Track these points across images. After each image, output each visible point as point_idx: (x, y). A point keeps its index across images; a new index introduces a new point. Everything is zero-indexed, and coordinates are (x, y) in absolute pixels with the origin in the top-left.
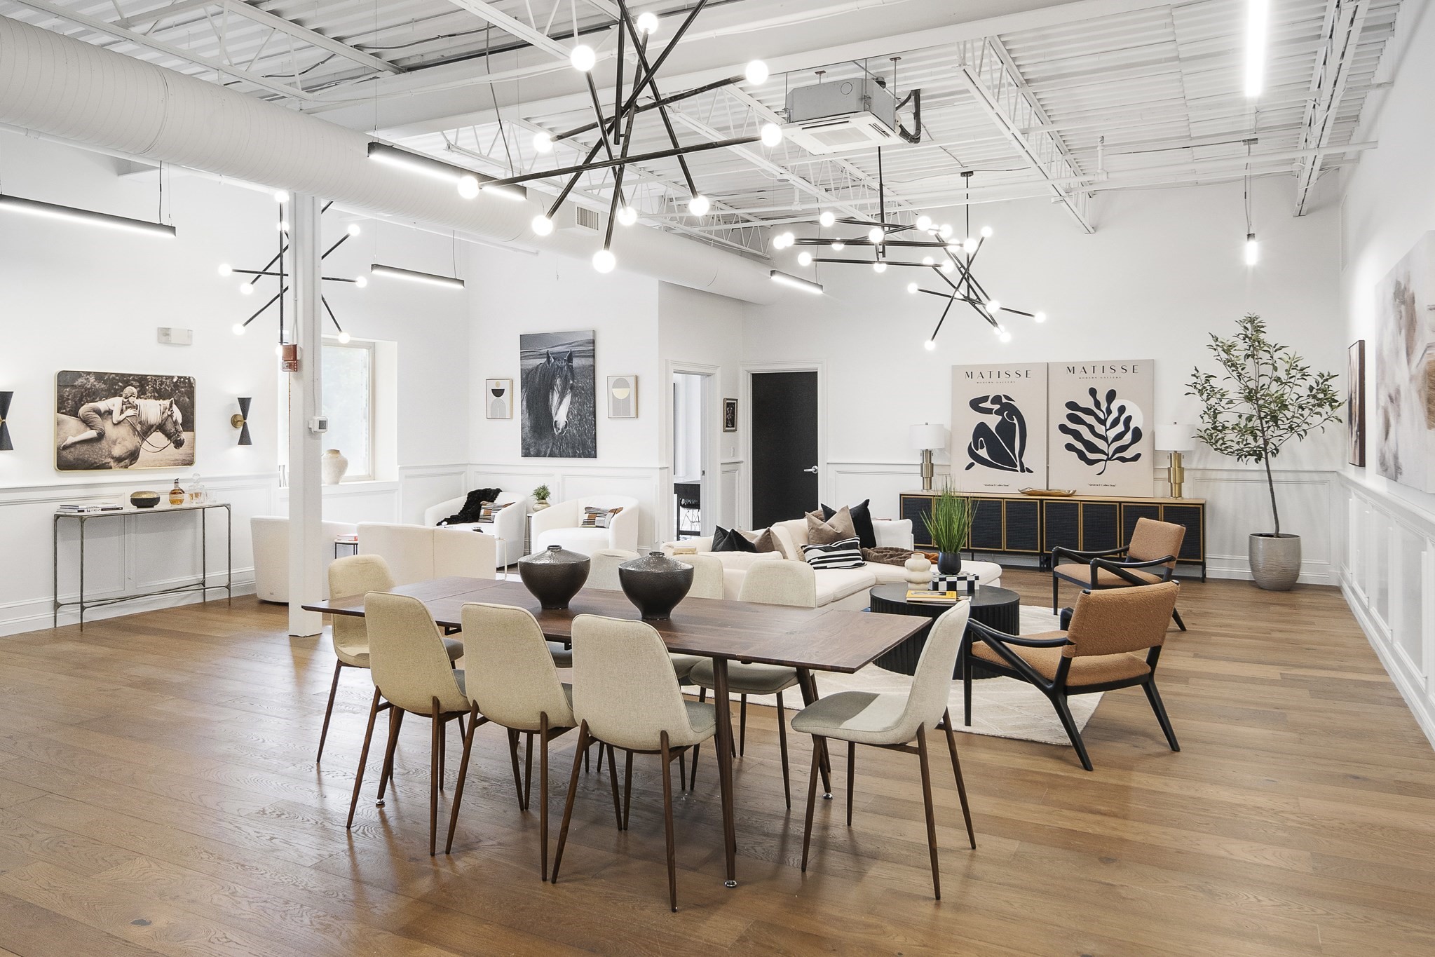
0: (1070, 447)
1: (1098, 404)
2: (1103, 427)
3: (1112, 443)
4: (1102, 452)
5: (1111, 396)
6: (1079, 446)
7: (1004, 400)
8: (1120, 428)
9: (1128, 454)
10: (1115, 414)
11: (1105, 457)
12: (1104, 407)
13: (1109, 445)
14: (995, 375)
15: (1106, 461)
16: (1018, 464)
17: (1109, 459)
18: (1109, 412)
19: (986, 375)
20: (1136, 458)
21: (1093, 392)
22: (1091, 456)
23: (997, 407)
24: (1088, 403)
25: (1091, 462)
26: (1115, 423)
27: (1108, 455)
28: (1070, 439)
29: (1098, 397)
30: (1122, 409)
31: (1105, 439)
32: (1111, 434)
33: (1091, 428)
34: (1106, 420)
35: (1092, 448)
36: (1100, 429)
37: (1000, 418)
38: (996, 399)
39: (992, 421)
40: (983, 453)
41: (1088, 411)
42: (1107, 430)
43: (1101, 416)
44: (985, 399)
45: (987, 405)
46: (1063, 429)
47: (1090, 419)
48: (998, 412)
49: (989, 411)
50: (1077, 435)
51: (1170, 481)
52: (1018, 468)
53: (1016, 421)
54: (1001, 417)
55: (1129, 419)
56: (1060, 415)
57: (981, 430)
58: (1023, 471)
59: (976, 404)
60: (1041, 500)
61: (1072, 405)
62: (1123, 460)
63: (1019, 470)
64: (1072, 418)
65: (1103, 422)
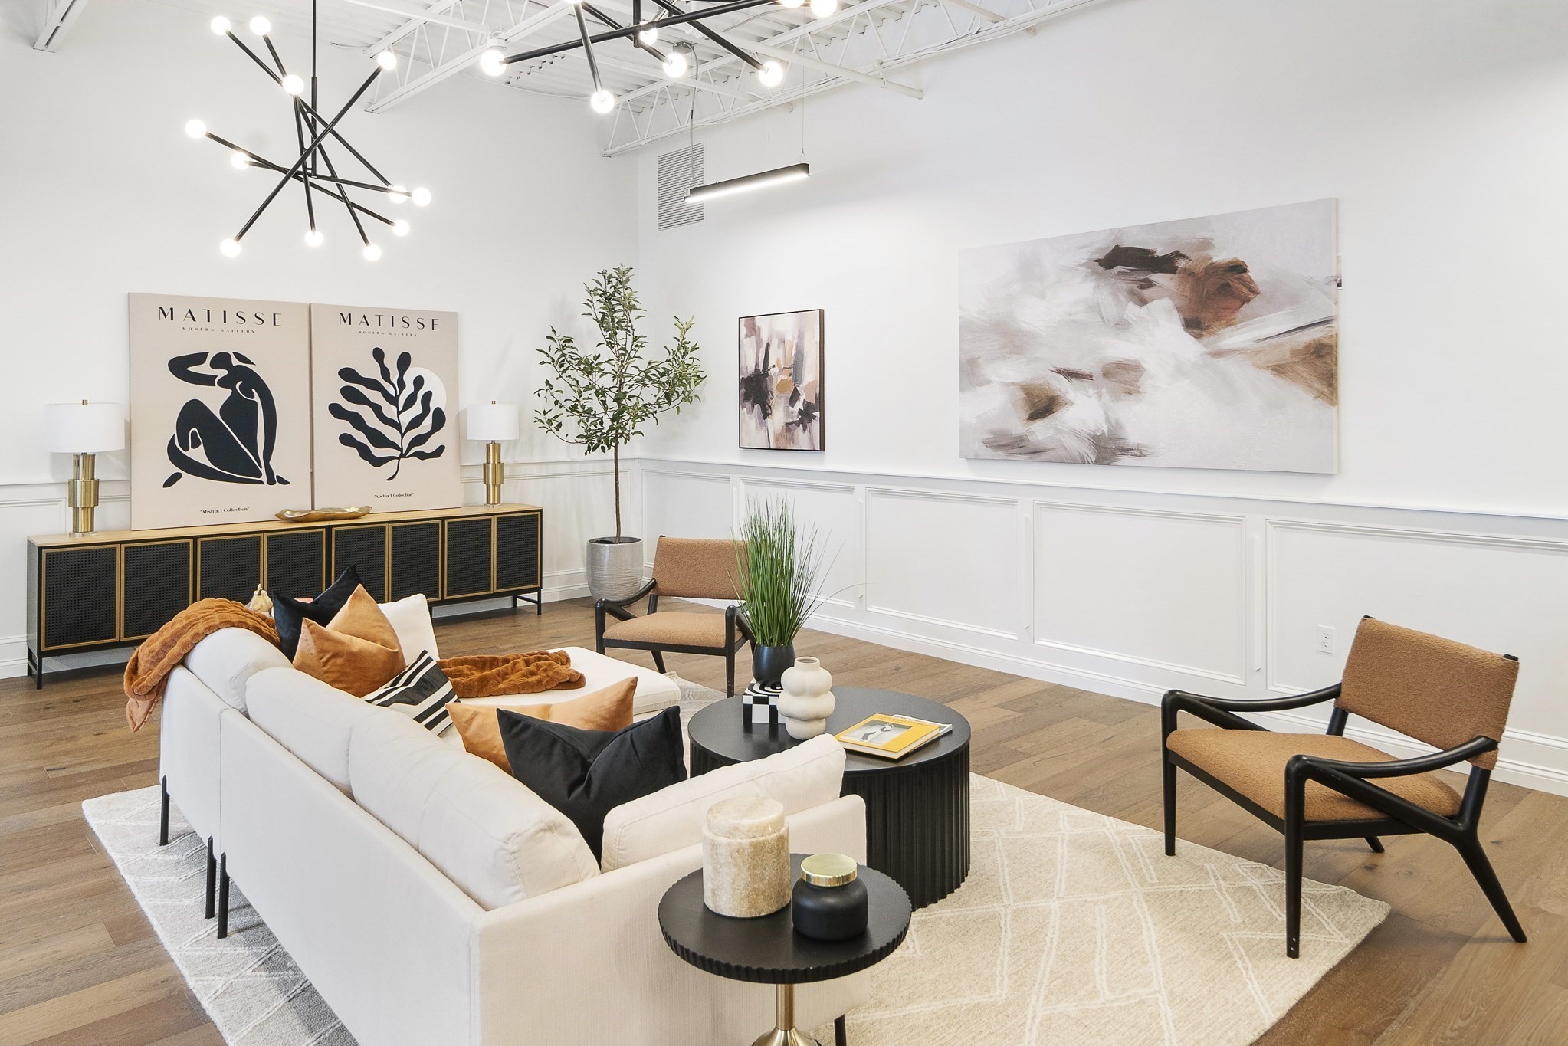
0: (346, 440)
1: (385, 374)
2: (394, 408)
3: (406, 431)
4: (393, 445)
5: (404, 361)
6: (360, 437)
7: (235, 362)
8: (417, 409)
9: (428, 447)
10: (409, 389)
11: (397, 453)
12: (394, 379)
13: (403, 435)
14: (217, 316)
15: (399, 459)
16: (263, 470)
17: (403, 456)
18: (402, 385)
19: (201, 316)
20: (439, 452)
21: (378, 355)
22: (378, 452)
23: (222, 373)
24: (372, 371)
25: (378, 462)
26: (410, 402)
27: (401, 449)
28: (346, 427)
29: (386, 363)
30: (419, 382)
31: (396, 425)
32: (406, 418)
33: (377, 410)
34: (398, 397)
35: (380, 440)
36: (390, 411)
37: (228, 392)
38: (221, 360)
39: (215, 398)
40: (198, 454)
41: (372, 384)
42: (399, 413)
43: (392, 391)
44: (199, 358)
45: (204, 369)
46: (336, 411)
47: (375, 396)
48: (223, 383)
49: (207, 380)
50: (357, 421)
51: (485, 481)
52: (264, 478)
53: (257, 398)
54: (231, 391)
55: (428, 396)
56: (331, 390)
57: (193, 413)
58: (271, 480)
59: (180, 367)
60: (329, 528)
61: (347, 374)
62: (422, 456)
63: (265, 482)
64: (348, 393)
65: (393, 400)
